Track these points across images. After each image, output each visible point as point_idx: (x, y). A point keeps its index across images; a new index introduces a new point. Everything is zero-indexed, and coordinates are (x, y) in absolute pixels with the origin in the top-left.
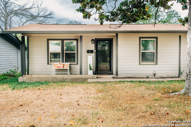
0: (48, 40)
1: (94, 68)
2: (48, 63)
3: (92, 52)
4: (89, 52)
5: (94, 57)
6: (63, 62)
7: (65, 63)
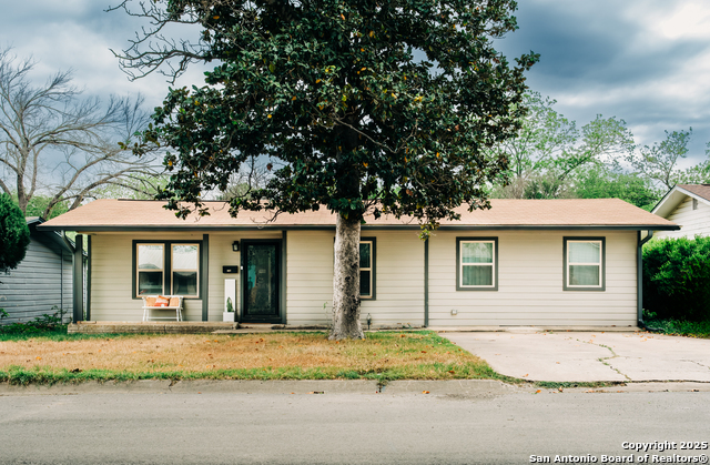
0: (135, 243)
1: (239, 308)
2: (134, 297)
3: (234, 270)
4: (226, 269)
5: (239, 283)
6: (168, 293)
7: (172, 296)
